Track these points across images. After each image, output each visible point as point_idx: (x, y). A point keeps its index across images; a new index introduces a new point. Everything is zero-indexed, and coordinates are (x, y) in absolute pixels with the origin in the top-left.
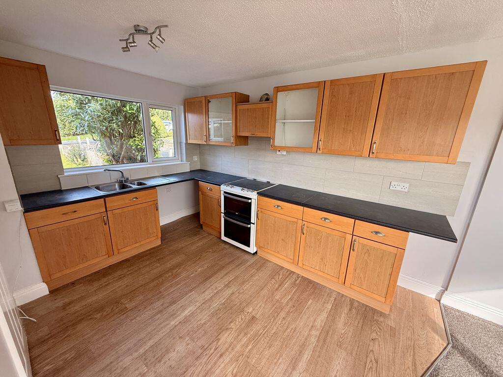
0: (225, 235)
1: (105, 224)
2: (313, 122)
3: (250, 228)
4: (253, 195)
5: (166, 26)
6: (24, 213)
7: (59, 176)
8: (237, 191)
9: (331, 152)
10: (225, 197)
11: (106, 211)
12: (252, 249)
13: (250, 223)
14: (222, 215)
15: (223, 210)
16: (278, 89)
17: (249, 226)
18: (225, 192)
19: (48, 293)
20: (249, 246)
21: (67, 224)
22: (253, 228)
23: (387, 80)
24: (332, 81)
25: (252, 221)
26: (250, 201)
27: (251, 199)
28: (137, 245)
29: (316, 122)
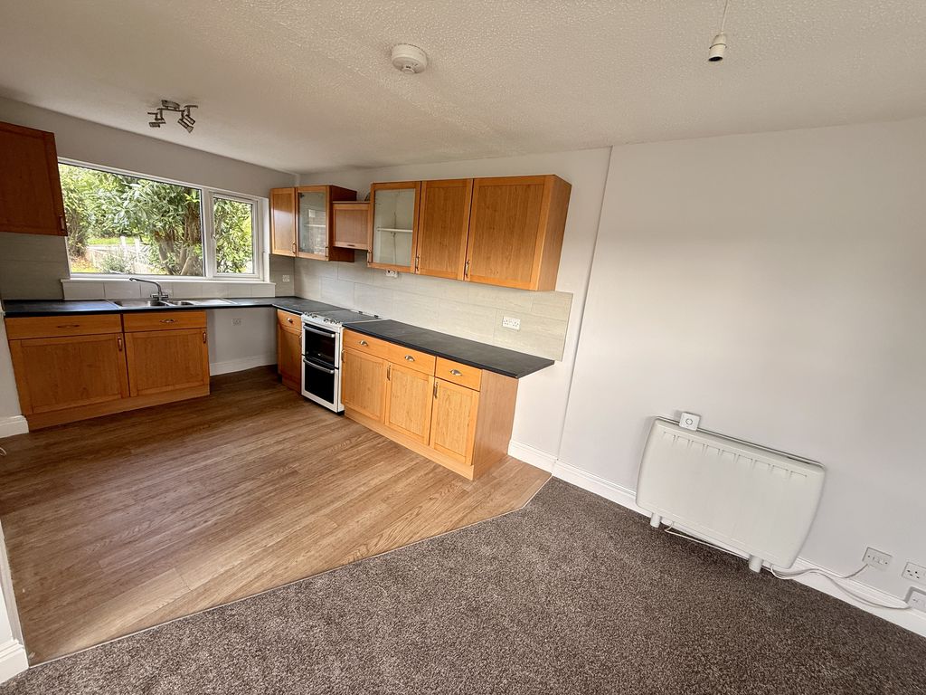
0: (306, 389)
1: (121, 350)
2: (410, 233)
3: (333, 375)
4: (338, 329)
5: (195, 106)
6: (5, 317)
7: (62, 281)
8: (319, 321)
9: (430, 274)
10: (307, 332)
11: (123, 332)
12: (337, 406)
13: (333, 368)
14: (303, 357)
15: (303, 352)
16: (376, 187)
17: (332, 372)
18: (307, 325)
19: (27, 431)
20: (331, 401)
21: (64, 341)
22: (338, 374)
23: (476, 187)
24: (429, 183)
25: (336, 365)
26: (333, 336)
27: (334, 333)
28: (170, 388)
29: (414, 233)
